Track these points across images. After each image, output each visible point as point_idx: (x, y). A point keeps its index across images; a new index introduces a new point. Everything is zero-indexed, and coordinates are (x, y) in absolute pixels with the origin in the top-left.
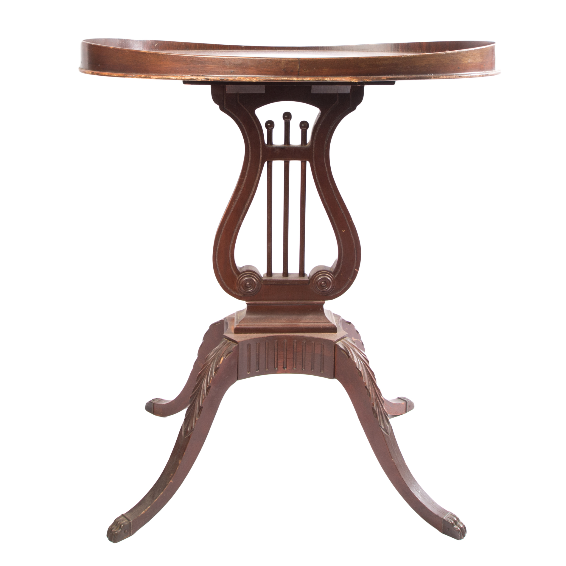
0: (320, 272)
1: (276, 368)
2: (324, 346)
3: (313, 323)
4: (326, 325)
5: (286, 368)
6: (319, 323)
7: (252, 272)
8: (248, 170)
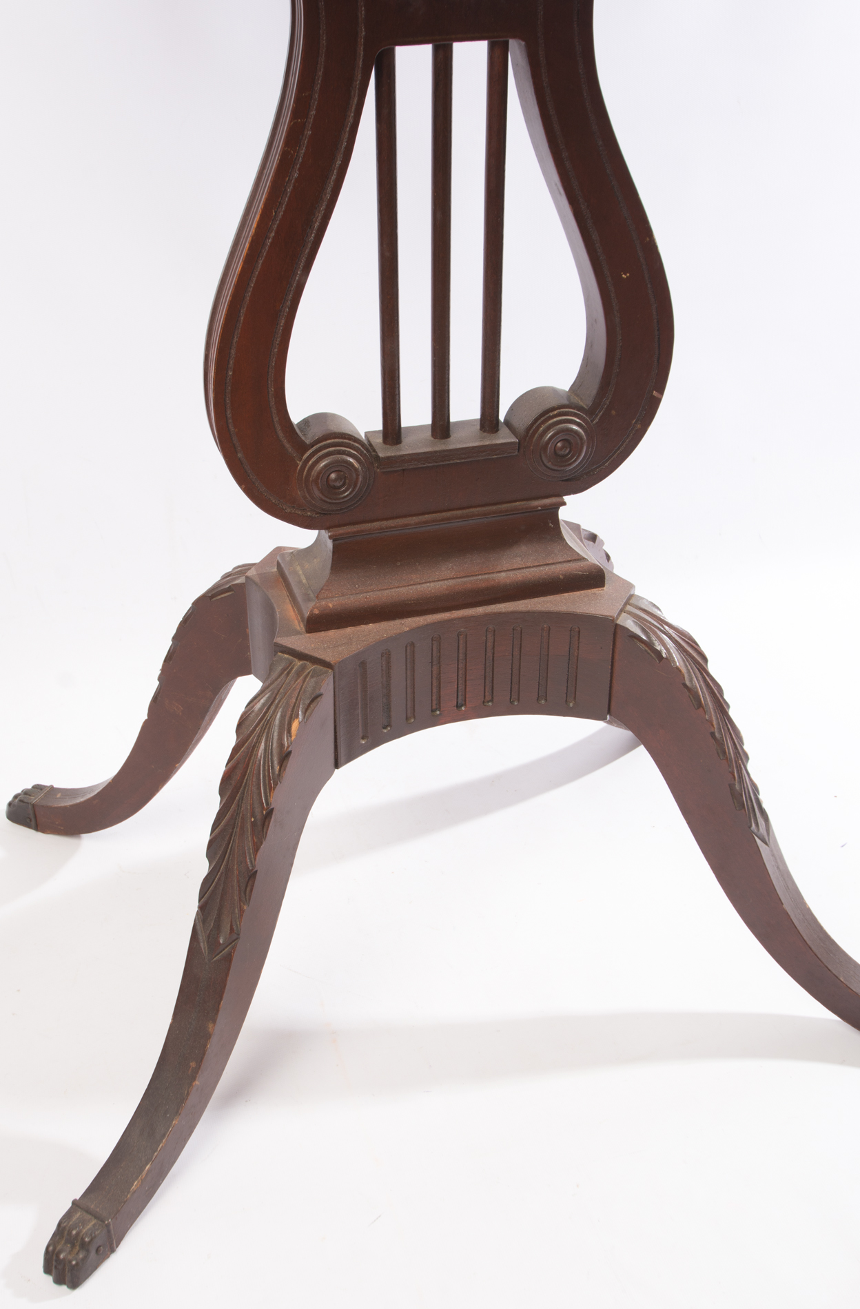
0: (551, 414)
1: (435, 710)
2: (579, 632)
3: (534, 566)
4: (573, 567)
5: (465, 704)
6: (553, 564)
7: (345, 439)
8: (317, 88)
